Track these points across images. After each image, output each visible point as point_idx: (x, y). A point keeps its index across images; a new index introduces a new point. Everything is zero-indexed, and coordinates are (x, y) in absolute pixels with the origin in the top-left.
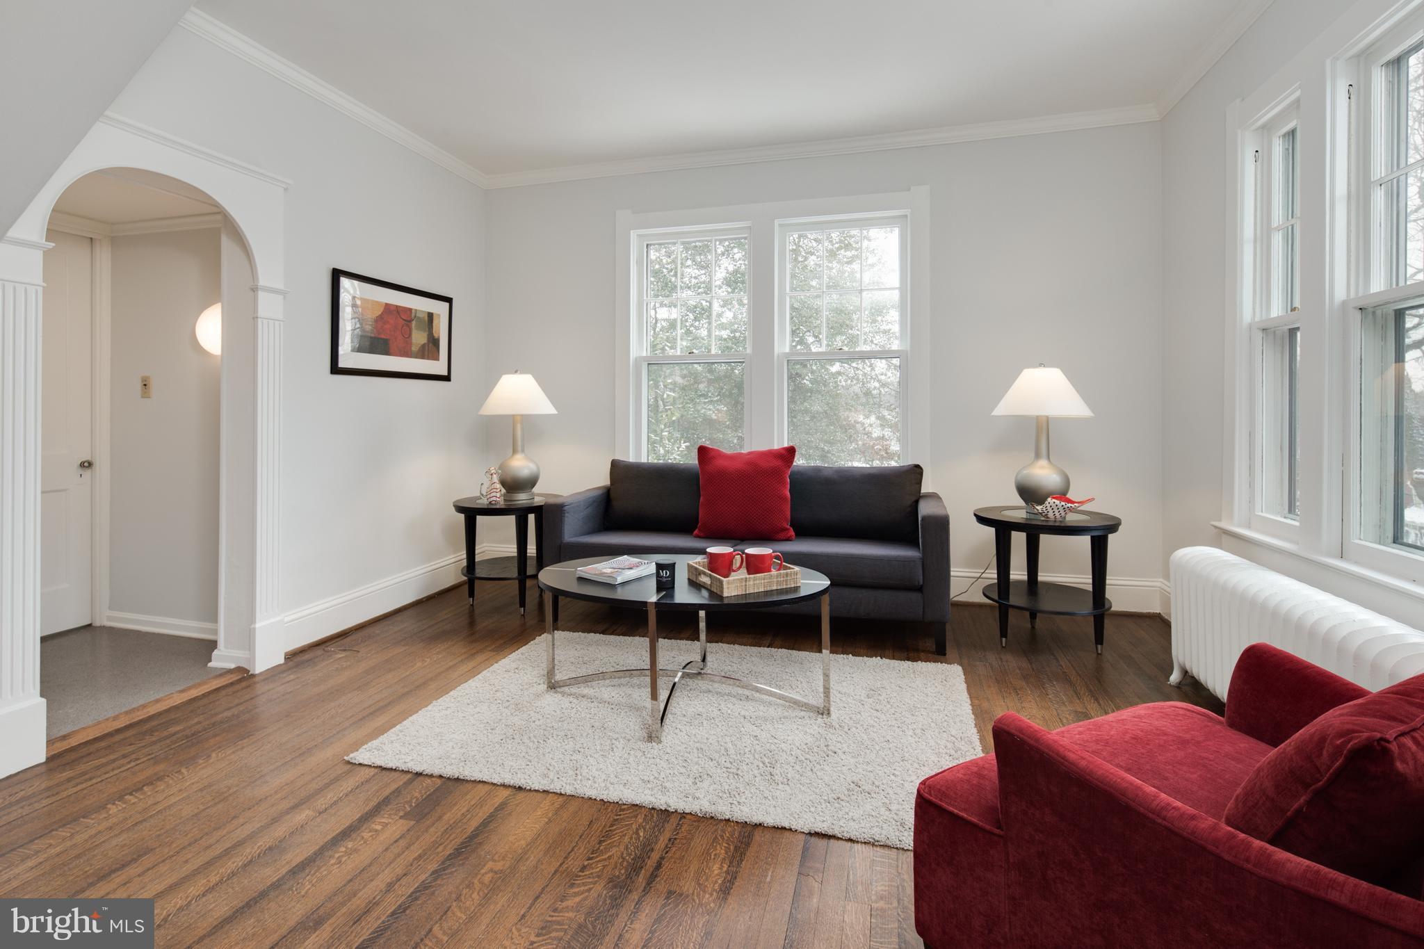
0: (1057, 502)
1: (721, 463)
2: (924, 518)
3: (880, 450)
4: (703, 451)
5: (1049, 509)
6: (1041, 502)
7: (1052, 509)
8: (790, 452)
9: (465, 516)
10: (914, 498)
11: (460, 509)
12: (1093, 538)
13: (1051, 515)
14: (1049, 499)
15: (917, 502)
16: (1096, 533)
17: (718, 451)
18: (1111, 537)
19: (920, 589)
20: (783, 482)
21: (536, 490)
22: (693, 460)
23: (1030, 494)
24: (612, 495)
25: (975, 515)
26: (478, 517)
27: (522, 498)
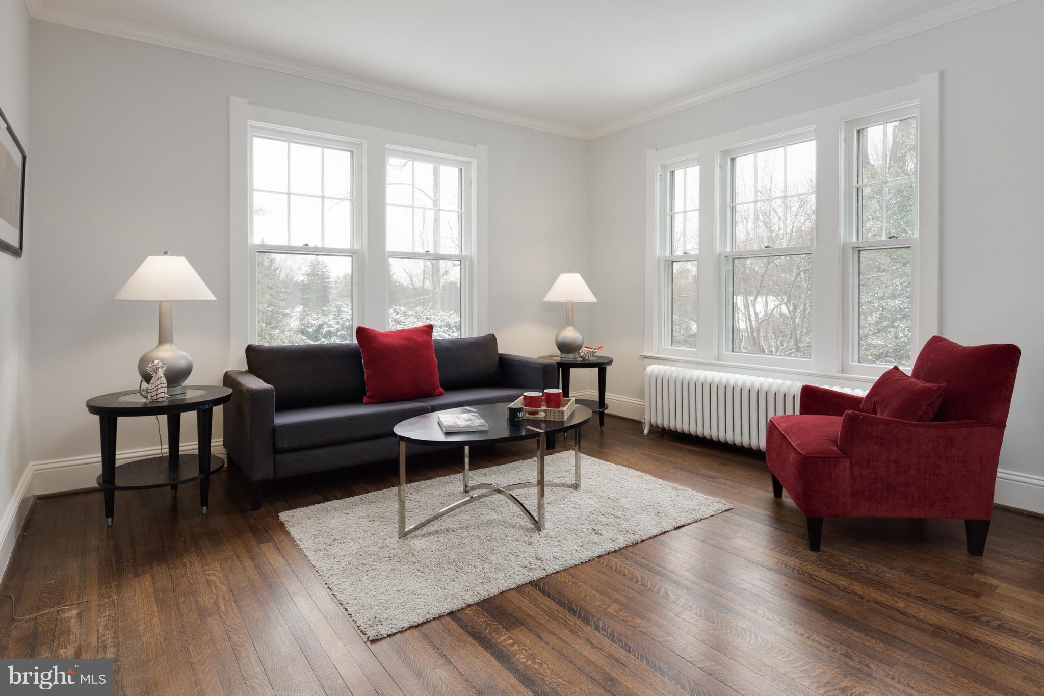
0: (588, 349)
1: (383, 340)
4: (362, 332)
5: (586, 354)
8: (430, 328)
9: (101, 417)
11: (96, 410)
12: (599, 369)
16: (601, 366)
17: (375, 331)
21: (188, 382)
23: (564, 347)
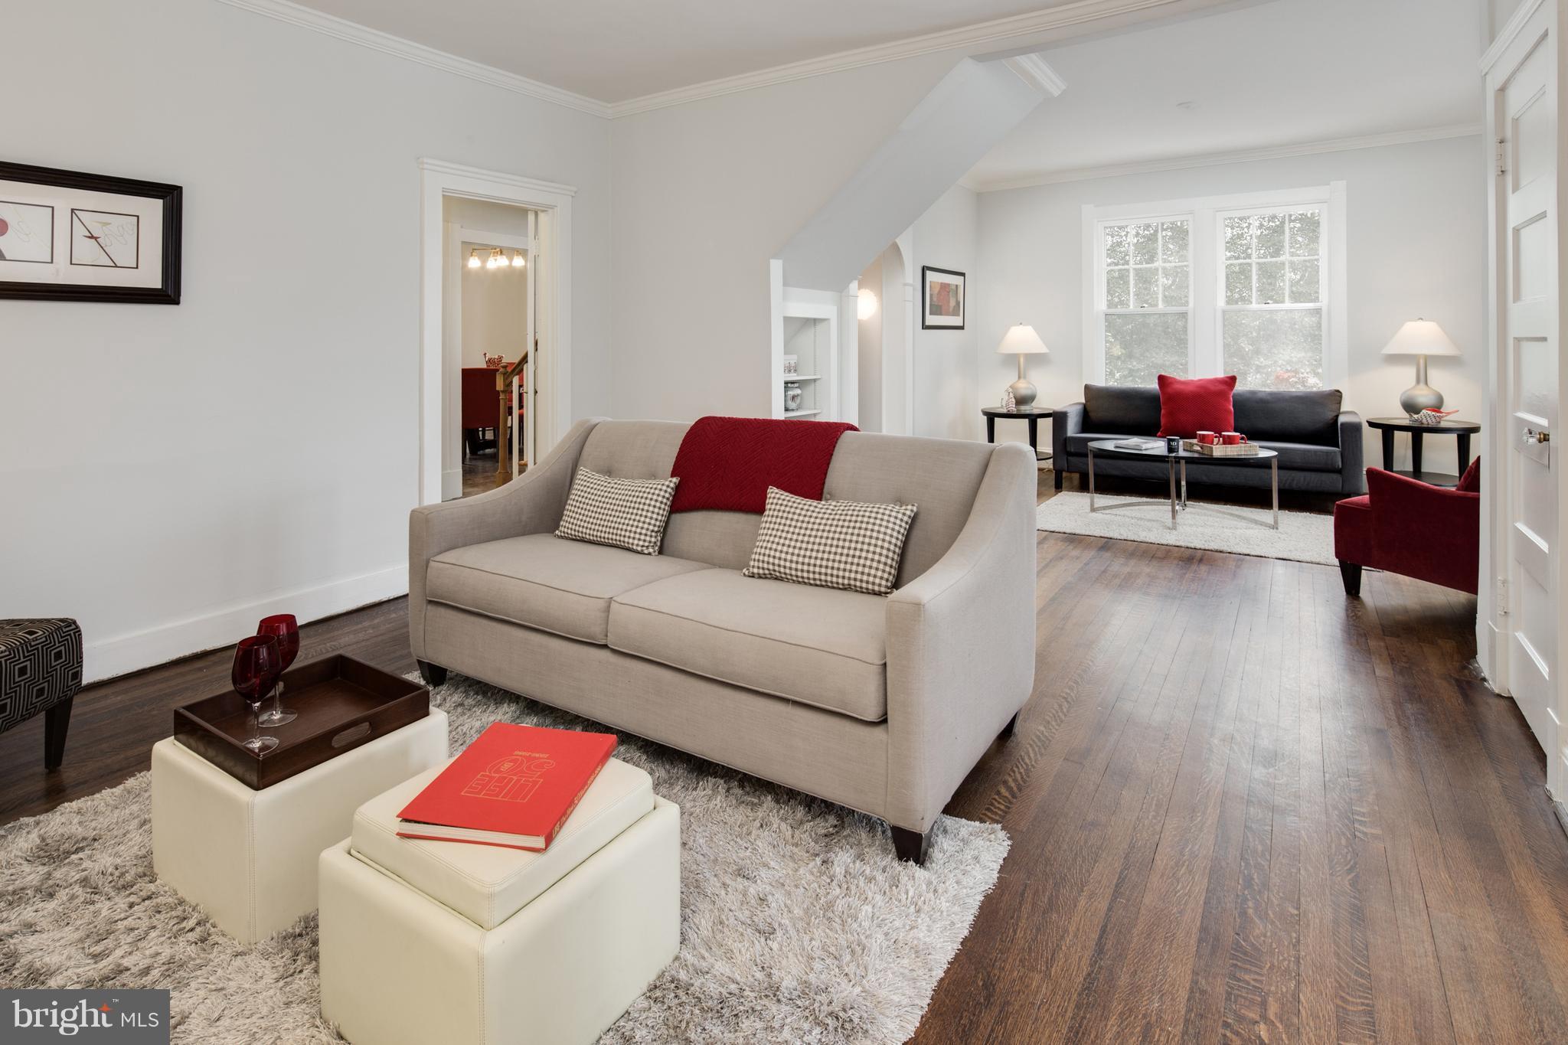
0: (1429, 412)
1: (1177, 386)
2: (1342, 424)
3: (1296, 382)
4: (1162, 379)
5: (1423, 417)
6: (1417, 412)
7: (1426, 417)
8: (1232, 381)
9: (988, 418)
10: (1335, 414)
11: (985, 413)
12: (1459, 436)
13: (1424, 421)
14: (1424, 411)
15: (1337, 416)
16: (1459, 433)
17: (1175, 379)
18: (1473, 436)
19: (1339, 471)
20: (1227, 400)
22: (1153, 385)
23: (1410, 407)
24: (1088, 409)
25: (1367, 422)
26: (996, 419)
27: (1026, 409)
